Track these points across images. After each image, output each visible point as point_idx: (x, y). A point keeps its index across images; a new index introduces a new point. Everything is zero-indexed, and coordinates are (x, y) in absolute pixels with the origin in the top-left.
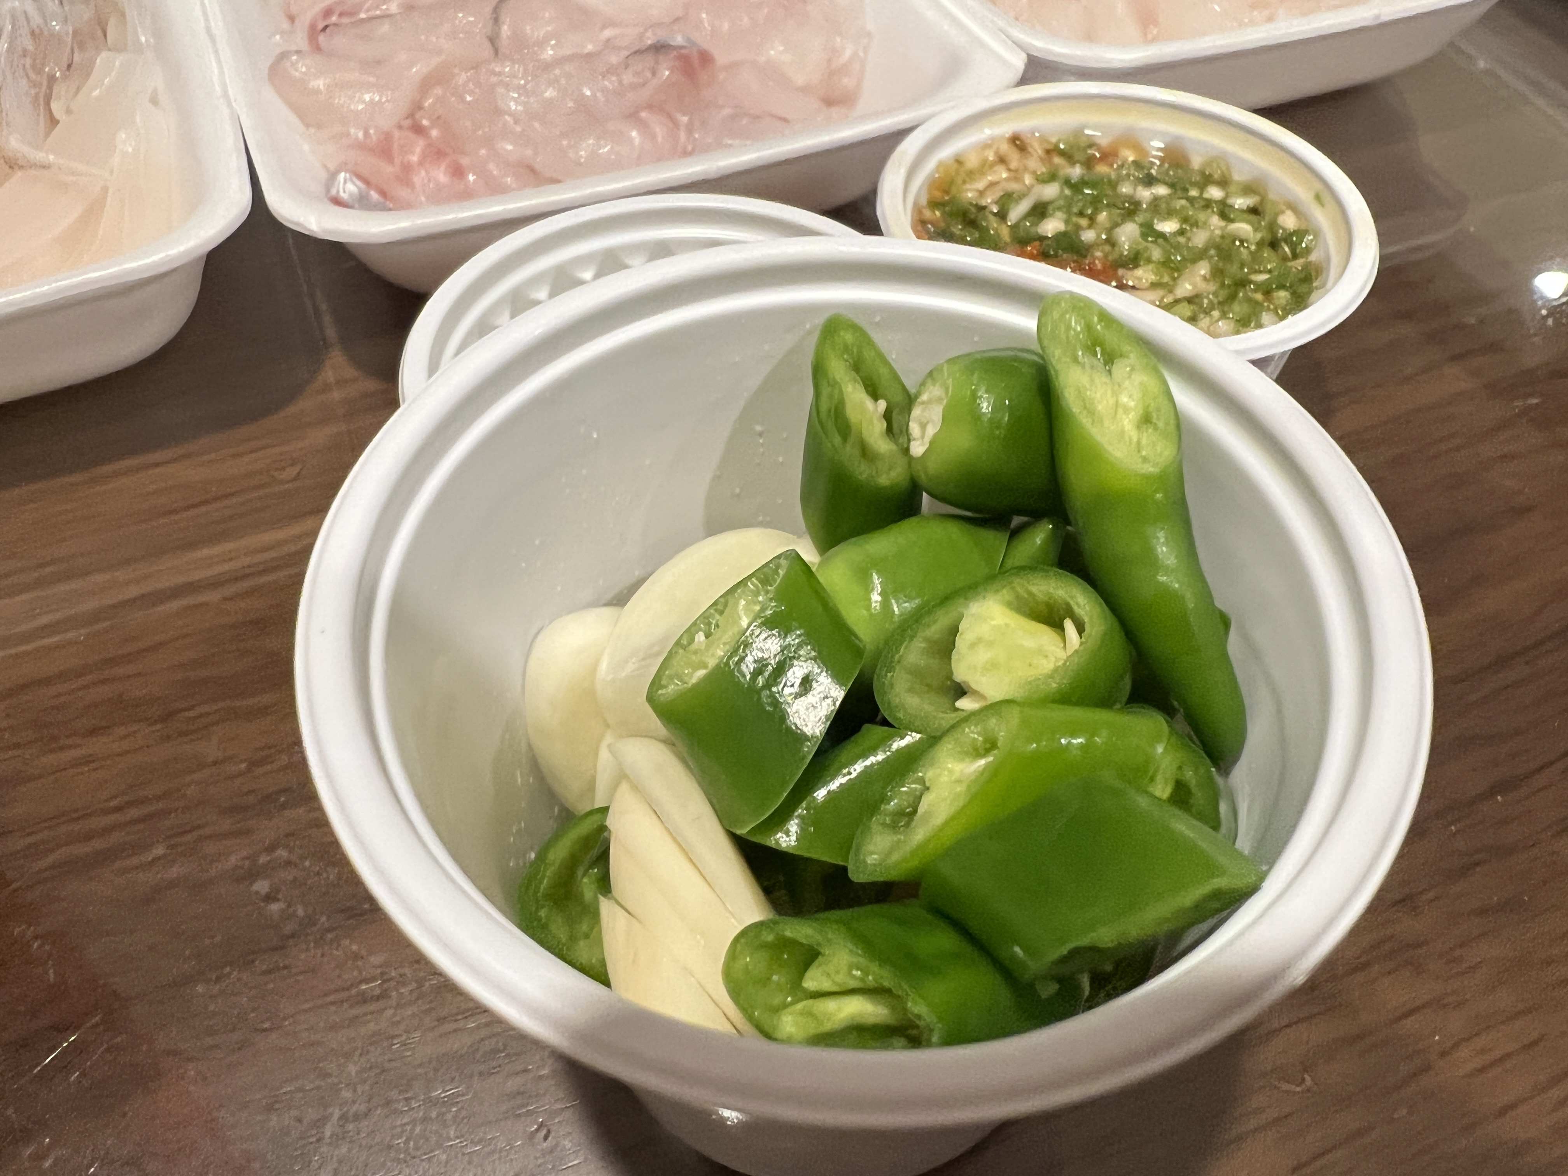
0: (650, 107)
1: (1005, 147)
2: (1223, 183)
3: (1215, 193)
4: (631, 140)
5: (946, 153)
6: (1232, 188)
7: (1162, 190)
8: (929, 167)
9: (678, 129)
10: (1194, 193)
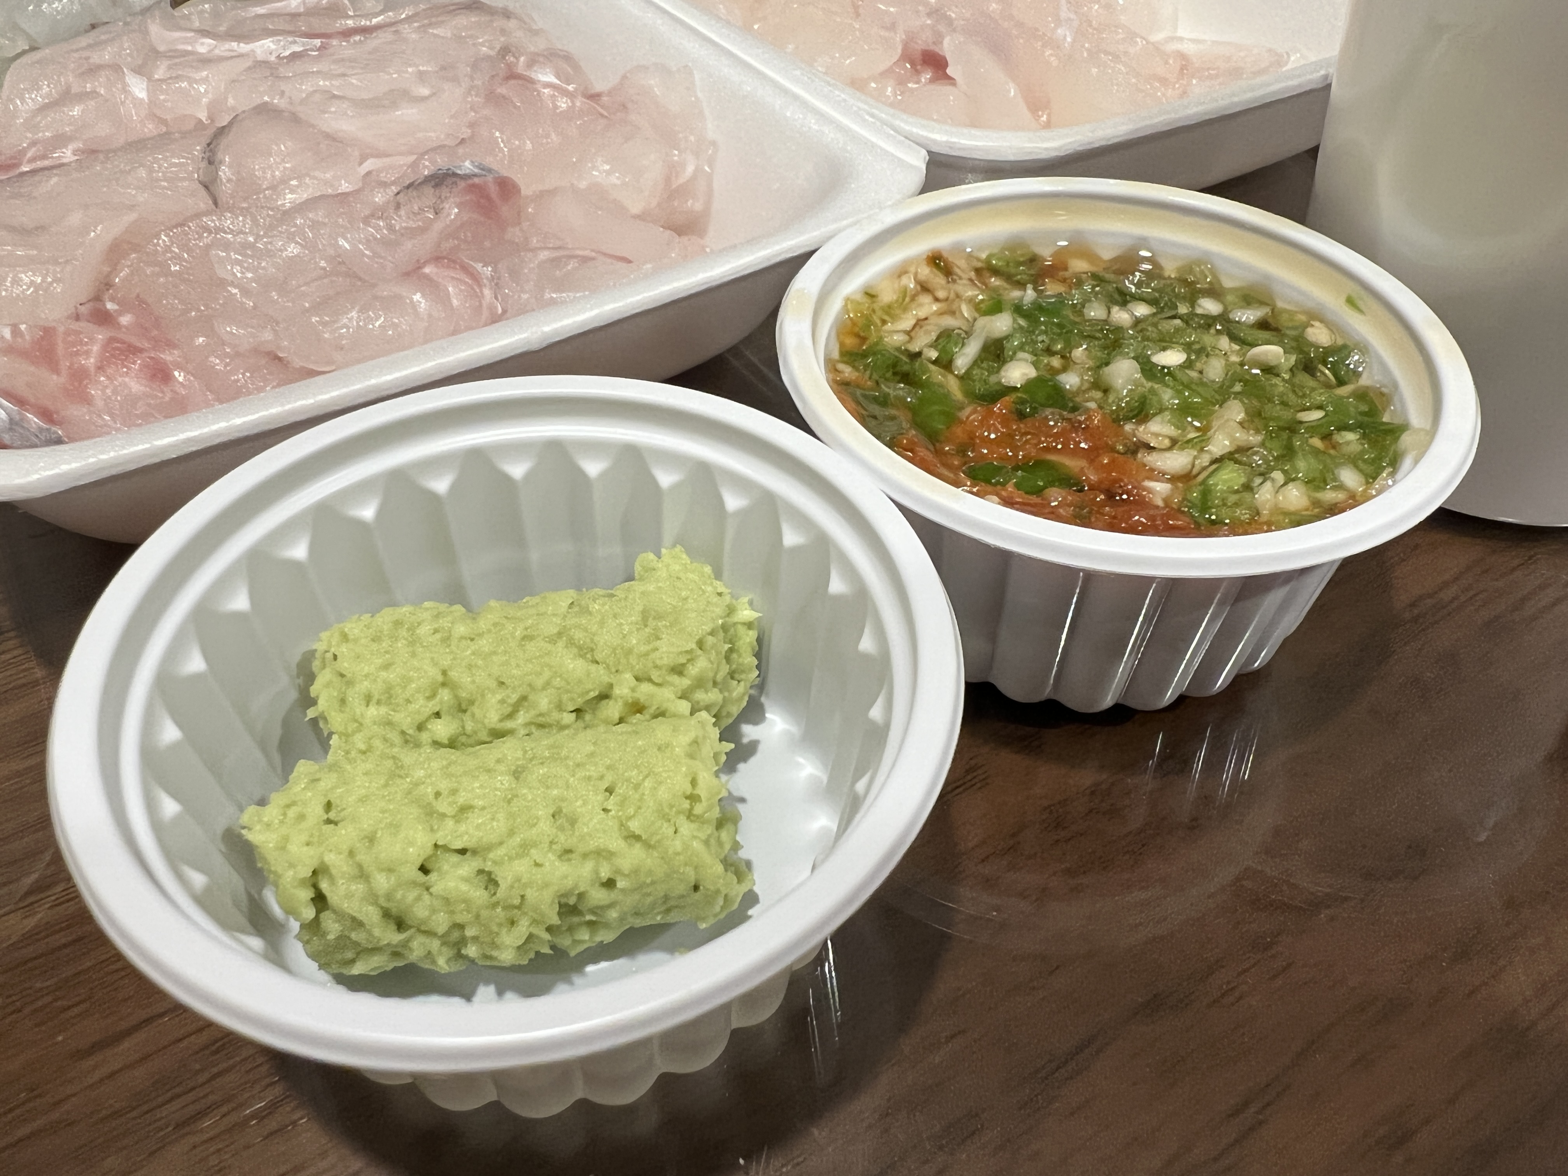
0: (437, 259)
1: (925, 272)
2: (1214, 292)
3: (1209, 306)
4: (414, 306)
5: (853, 285)
6: (1230, 298)
7: (1142, 310)
8: (835, 306)
9: (480, 286)
10: (1183, 309)
